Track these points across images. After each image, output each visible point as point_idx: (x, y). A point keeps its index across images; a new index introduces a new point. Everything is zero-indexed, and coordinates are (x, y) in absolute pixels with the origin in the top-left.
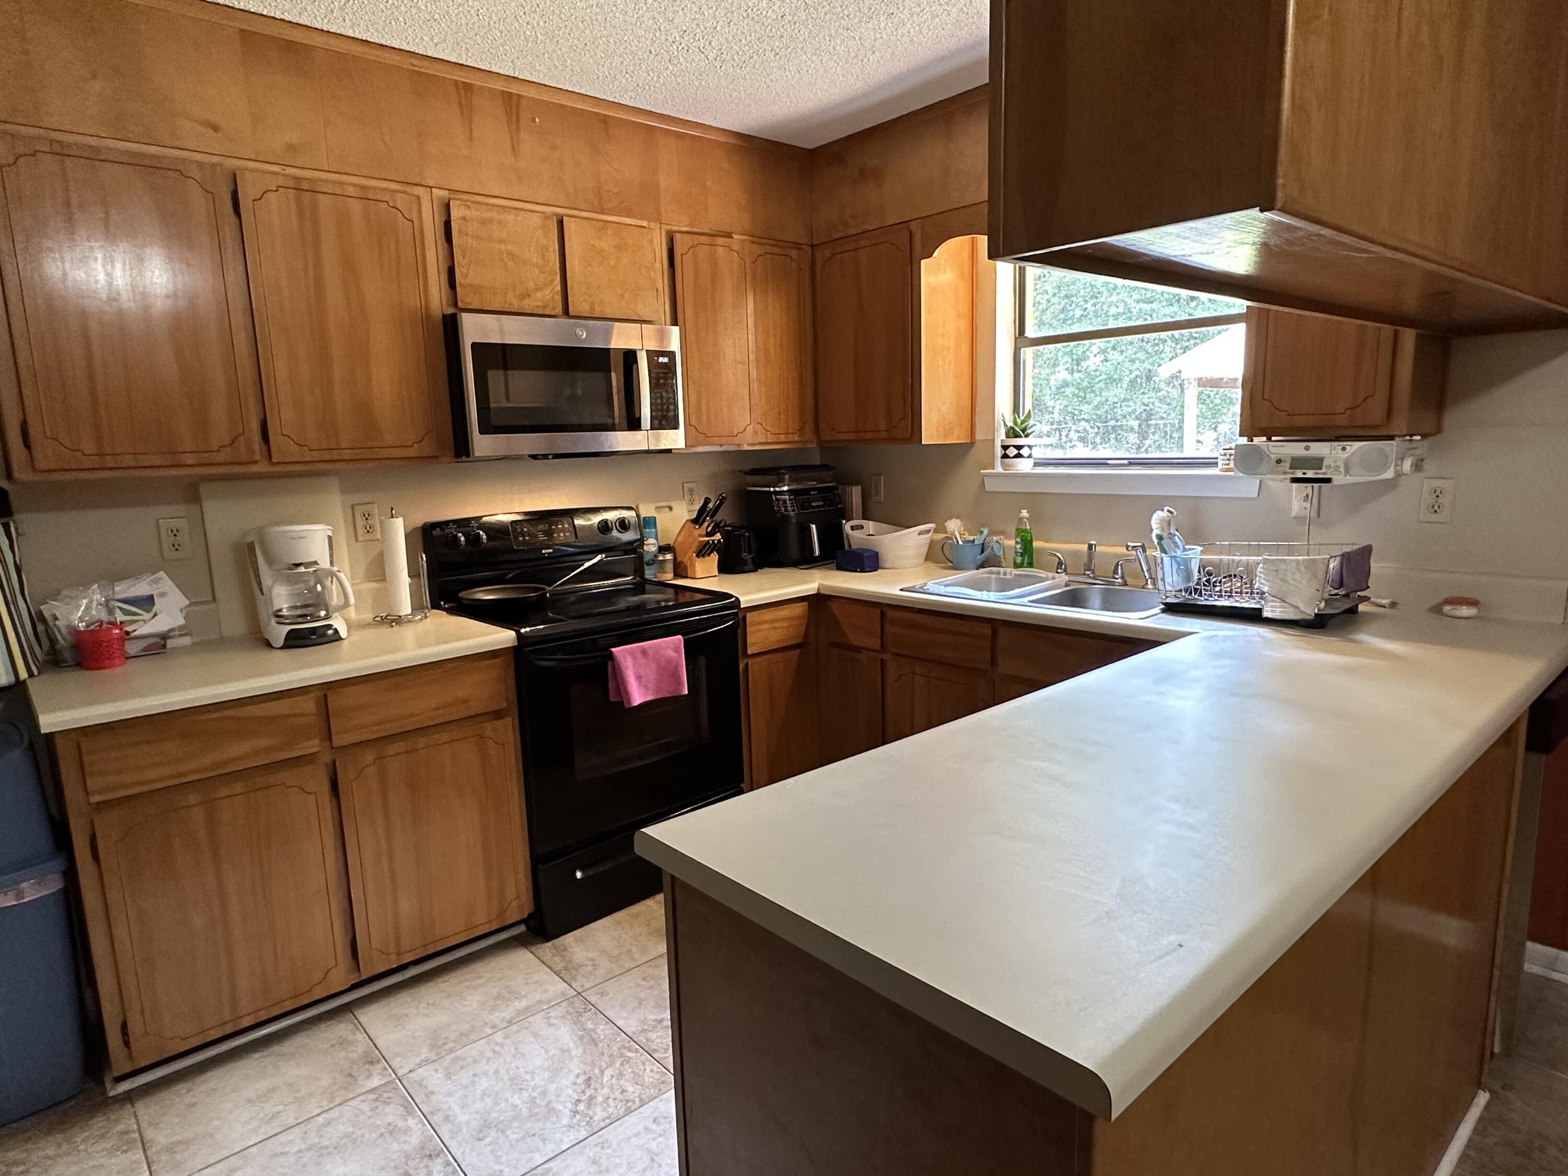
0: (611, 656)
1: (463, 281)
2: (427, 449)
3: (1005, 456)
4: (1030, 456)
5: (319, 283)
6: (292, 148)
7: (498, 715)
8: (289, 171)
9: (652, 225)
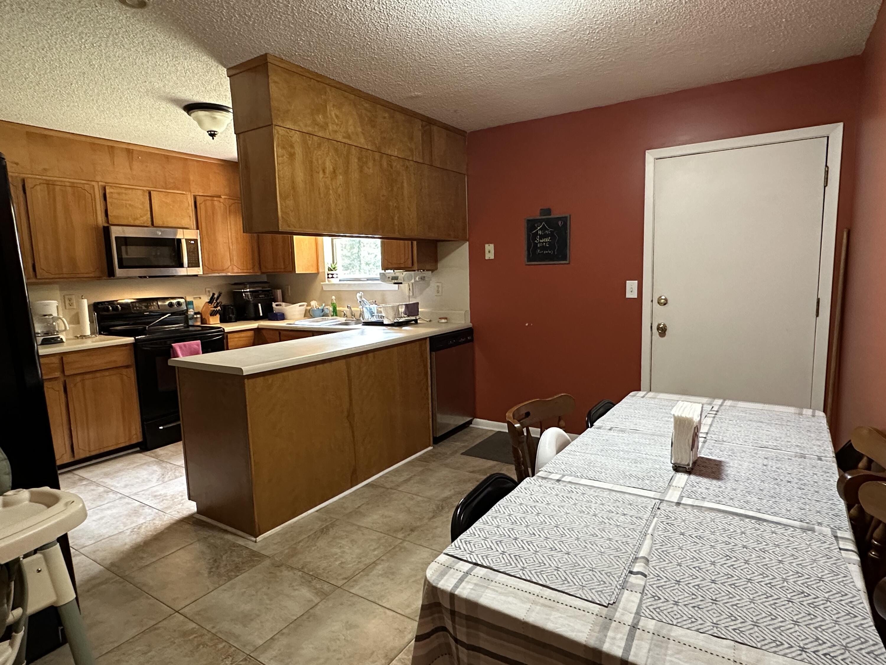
0: (172, 347)
1: (111, 215)
2: (97, 274)
3: (328, 278)
4: (337, 277)
5: (55, 217)
6: (45, 170)
7: (127, 367)
8: (44, 178)
9: (187, 193)
